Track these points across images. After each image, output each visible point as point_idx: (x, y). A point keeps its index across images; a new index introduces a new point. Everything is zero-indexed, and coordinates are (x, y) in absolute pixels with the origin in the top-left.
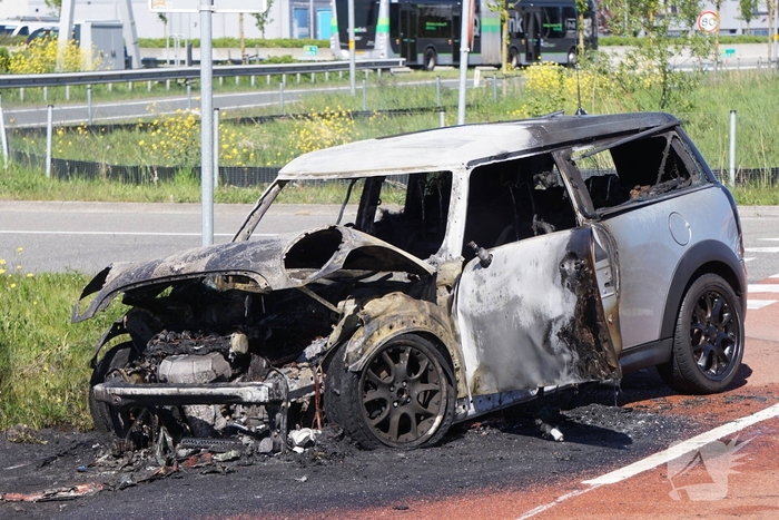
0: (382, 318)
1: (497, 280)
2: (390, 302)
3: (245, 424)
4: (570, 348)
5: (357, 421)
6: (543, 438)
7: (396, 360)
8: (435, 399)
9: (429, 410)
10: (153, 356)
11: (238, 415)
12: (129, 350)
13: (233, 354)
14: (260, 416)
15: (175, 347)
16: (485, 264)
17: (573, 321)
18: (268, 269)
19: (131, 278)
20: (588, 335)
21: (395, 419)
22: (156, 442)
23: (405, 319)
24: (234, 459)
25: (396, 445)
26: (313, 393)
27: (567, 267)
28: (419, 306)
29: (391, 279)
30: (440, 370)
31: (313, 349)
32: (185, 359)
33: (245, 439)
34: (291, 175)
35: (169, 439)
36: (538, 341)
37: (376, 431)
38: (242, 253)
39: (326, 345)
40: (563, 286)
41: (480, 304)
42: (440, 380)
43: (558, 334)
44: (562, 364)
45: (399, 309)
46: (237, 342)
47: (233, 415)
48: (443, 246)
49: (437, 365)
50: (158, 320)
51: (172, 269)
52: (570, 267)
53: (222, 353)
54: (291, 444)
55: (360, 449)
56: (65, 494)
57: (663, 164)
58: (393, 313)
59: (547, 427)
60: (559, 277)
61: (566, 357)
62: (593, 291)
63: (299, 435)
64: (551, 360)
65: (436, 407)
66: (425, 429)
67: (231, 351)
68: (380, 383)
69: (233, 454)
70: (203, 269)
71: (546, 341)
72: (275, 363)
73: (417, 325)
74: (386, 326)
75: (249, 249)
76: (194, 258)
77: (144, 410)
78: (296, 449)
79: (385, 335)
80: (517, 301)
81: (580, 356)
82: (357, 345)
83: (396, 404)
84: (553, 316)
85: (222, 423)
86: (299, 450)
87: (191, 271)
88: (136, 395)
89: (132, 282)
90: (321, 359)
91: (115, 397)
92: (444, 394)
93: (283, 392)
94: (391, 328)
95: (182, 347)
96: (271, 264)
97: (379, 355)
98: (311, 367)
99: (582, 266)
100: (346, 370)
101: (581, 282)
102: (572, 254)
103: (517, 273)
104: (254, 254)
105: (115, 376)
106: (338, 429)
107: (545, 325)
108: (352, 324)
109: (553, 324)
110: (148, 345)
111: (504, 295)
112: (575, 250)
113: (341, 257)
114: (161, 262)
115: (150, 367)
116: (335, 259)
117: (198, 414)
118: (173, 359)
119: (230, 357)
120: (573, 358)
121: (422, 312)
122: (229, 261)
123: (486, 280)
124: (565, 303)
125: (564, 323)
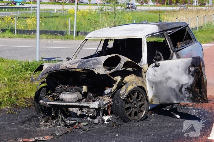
0: (130, 82)
1: (162, 71)
2: (132, 78)
3: (86, 113)
4: (189, 93)
5: (124, 113)
6: (174, 117)
7: (134, 95)
8: (143, 106)
9: (141, 109)
10: (58, 92)
11: (84, 110)
12: (46, 88)
13: (83, 92)
16: (157, 66)
17: (192, 85)
18: (98, 68)
19: (52, 69)
20: (197, 90)
21: (133, 113)
22: (59, 118)
23: (136, 83)
24: (86, 125)
26: (108, 105)
27: (191, 69)
28: (139, 78)
29: (127, 70)
30: (145, 98)
31: (108, 91)
32: (68, 93)
33: (89, 119)
34: (90, 38)
35: (63, 117)
36: (177, 90)
37: (128, 116)
38: (89, 63)
39: (111, 90)
40: (189, 75)
41: (155, 78)
42: (145, 100)
43: (185, 89)
44: (185, 97)
45: (134, 80)
46: (85, 89)
47: (83, 110)
48: (142, 60)
49: (144, 96)
50: (56, 80)
51: (66, 67)
52: (192, 69)
53: (80, 92)
54: (103, 121)
55: (124, 122)
56: (41, 139)
57: (185, 36)
58: (132, 81)
59: (175, 114)
60: (188, 72)
61: (187, 95)
62: (201, 77)
63: (106, 118)
64: (181, 95)
65: (144, 109)
66: (141, 115)
67: (83, 91)
68: (129, 102)
69: (86, 123)
70: (77, 67)
71: (180, 90)
72: (96, 95)
73: (139, 84)
74: (131, 85)
75: (91, 61)
76: (73, 63)
77: (56, 109)
78: (105, 122)
79: (130, 88)
80: (170, 78)
81: (193, 95)
82: (123, 91)
83: (133, 108)
84: (183, 83)
85: (79, 113)
87: (73, 67)
88: (54, 104)
89: (53, 70)
90: (111, 95)
91: (47, 105)
92: (146, 105)
93: (101, 105)
94: (132, 85)
95: (67, 90)
96: (99, 66)
97: (129, 94)
98: (108, 97)
99: (197, 69)
100: (120, 98)
101: (196, 74)
102: (193, 65)
103: (171, 69)
104: (93, 63)
105: (45, 97)
106: (117, 116)
107: (180, 86)
108: (121, 84)
109: (184, 85)
110: (56, 89)
111: (165, 76)
112: (194, 64)
113: (121, 65)
114: (62, 64)
115: (57, 95)
116: (119, 65)
117: (72, 110)
118: (65, 93)
119: (82, 93)
120: (190, 96)
121: (140, 80)
122: (85, 65)
123: (158, 71)
124: (189, 80)
125: (188, 85)
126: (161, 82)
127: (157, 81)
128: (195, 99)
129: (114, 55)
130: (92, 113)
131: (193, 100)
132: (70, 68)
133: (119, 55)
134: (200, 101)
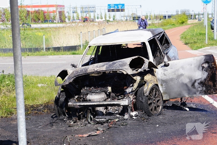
0: (149, 81)
1: (173, 70)
4: (202, 87)
5: (148, 109)
7: (153, 92)
8: (159, 102)
9: (158, 104)
10: (84, 94)
11: (109, 109)
14: (116, 109)
15: (90, 91)
17: (205, 80)
18: (126, 69)
20: (211, 83)
21: (154, 108)
22: (88, 117)
23: (153, 81)
24: (118, 121)
25: (154, 115)
30: (160, 94)
31: (129, 90)
32: (95, 94)
33: (118, 116)
35: (92, 117)
36: (190, 85)
37: (151, 111)
38: (115, 65)
39: (133, 89)
40: (203, 70)
41: (165, 76)
42: (160, 97)
43: (199, 83)
44: (198, 91)
45: (151, 78)
46: (110, 89)
47: (108, 109)
51: (94, 70)
52: (206, 65)
53: (105, 92)
54: (131, 116)
55: (148, 116)
56: (94, 134)
57: (164, 41)
58: (150, 79)
59: (185, 108)
60: (201, 68)
61: (200, 89)
62: (215, 71)
63: (133, 114)
64: (194, 90)
65: (160, 104)
66: (159, 110)
68: (151, 98)
71: (193, 85)
72: (118, 94)
74: (150, 83)
75: (117, 64)
76: (100, 66)
78: (133, 117)
79: (150, 86)
80: (182, 75)
81: (206, 89)
82: (146, 88)
83: (153, 104)
84: (196, 78)
85: (104, 112)
86: (135, 118)
87: (101, 70)
89: (81, 74)
90: (134, 93)
91: (77, 106)
92: (162, 101)
93: (129, 102)
95: (93, 91)
96: (126, 67)
97: (150, 91)
98: (131, 95)
99: (211, 65)
100: (144, 95)
101: (210, 69)
102: (206, 62)
103: (182, 68)
104: (119, 65)
105: (72, 100)
106: (142, 111)
107: (193, 81)
108: (142, 83)
109: (197, 81)
110: (82, 91)
111: (176, 73)
112: (208, 61)
113: (146, 65)
114: (88, 68)
115: (83, 97)
116: (145, 65)
117: (100, 109)
118: (91, 95)
119: (107, 93)
120: (203, 89)
121: (155, 79)
122: (113, 67)
123: (168, 70)
124: (203, 75)
125: (201, 80)
126: (172, 80)
127: (167, 79)
128: (208, 92)
129: (137, 57)
130: (117, 111)
131: (206, 92)
132: (99, 71)
133: (140, 57)
134: (213, 93)
